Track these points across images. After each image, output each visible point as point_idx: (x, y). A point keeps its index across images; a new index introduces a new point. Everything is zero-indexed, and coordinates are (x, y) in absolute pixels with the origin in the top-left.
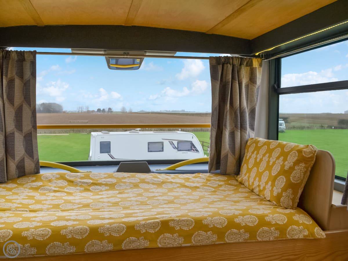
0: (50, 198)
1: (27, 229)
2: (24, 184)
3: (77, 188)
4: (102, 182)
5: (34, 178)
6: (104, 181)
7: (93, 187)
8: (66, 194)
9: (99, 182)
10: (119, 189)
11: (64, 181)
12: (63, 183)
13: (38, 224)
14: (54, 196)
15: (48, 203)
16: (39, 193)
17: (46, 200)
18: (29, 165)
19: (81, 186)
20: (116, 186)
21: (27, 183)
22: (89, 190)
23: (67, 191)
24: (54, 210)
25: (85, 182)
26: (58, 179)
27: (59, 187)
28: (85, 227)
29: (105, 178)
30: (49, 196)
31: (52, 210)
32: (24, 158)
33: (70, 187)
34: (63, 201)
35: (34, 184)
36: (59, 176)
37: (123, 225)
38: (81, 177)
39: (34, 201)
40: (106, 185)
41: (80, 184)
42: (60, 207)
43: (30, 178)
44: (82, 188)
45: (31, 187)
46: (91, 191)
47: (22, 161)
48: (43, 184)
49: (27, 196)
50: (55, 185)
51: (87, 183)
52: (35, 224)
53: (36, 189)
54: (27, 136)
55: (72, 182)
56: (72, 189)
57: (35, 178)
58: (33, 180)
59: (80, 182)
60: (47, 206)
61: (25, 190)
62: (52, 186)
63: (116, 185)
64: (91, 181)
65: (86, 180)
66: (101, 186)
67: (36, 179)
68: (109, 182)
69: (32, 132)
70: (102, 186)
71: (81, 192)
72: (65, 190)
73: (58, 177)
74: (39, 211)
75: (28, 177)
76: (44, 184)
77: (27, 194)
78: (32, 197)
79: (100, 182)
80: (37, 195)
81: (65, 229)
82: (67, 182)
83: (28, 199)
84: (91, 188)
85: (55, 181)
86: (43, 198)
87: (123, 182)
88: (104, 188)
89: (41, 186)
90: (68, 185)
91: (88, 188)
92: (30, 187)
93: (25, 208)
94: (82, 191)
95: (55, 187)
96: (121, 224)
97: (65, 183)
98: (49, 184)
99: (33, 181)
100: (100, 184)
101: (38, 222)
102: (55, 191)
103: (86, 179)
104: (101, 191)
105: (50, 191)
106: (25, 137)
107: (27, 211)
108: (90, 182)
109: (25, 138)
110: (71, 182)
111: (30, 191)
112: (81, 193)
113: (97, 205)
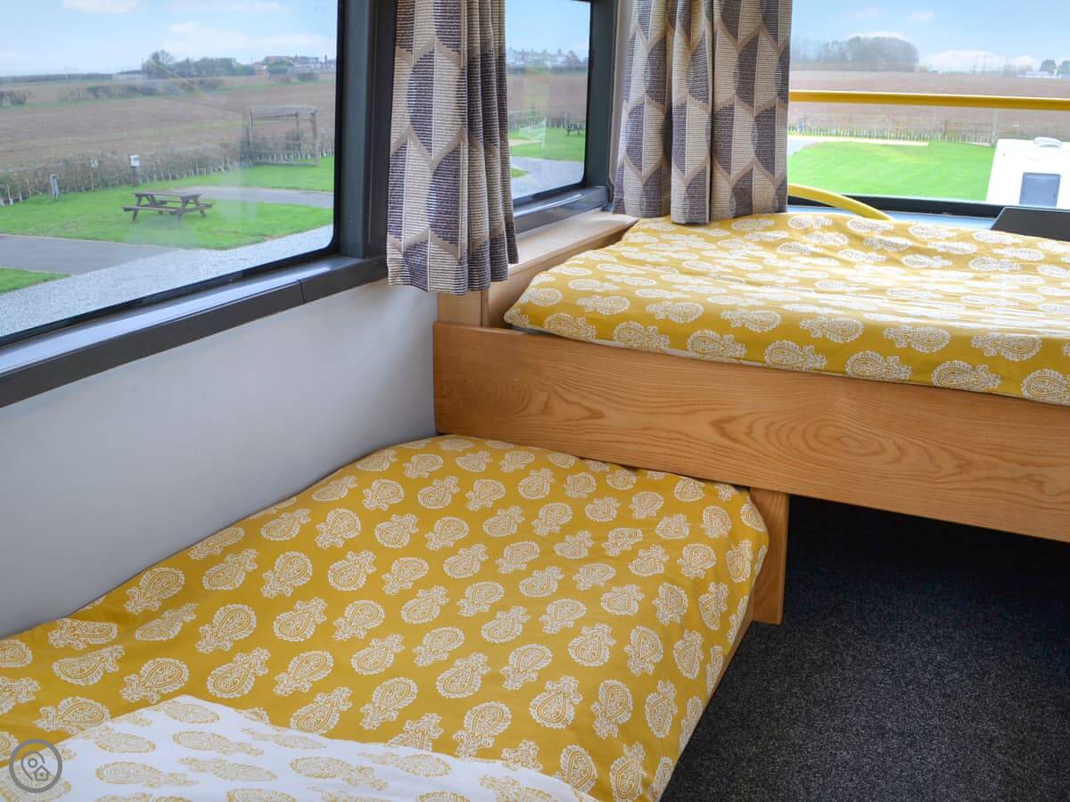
0: (798, 266)
1: (733, 308)
2: (744, 233)
3: (870, 254)
4: (936, 248)
5: (770, 222)
6: (945, 247)
7: (910, 257)
8: (838, 263)
9: (929, 246)
10: (977, 269)
11: (842, 235)
12: (838, 239)
13: (757, 303)
14: (810, 264)
15: (790, 273)
16: (776, 253)
17: (788, 268)
18: (762, 189)
19: (880, 251)
20: (973, 261)
21: (754, 230)
22: (897, 263)
23: (844, 257)
24: (800, 288)
25: (892, 244)
26: (825, 228)
27: (826, 248)
28: (855, 321)
29: (948, 239)
30: (798, 262)
31: (797, 288)
32: (752, 170)
33: (853, 250)
34: (827, 276)
35: (769, 234)
36: (831, 223)
37: (945, 332)
38: (886, 231)
39: (760, 267)
40: (945, 256)
41: (879, 247)
42: (816, 284)
43: (760, 220)
44: (880, 256)
45: (761, 240)
46: (903, 265)
47: (747, 176)
48: (790, 235)
49: (748, 255)
50: (817, 242)
51: (897, 246)
52: (751, 302)
53: (772, 245)
54: (763, 117)
55: (860, 239)
56: (856, 255)
57: (773, 222)
58: (768, 225)
59: (880, 241)
60: (786, 279)
61: (747, 245)
62: (810, 243)
63: (973, 258)
64: (910, 243)
65: (897, 238)
66: (931, 257)
67: (775, 225)
68: (957, 249)
69: (775, 107)
70: (936, 258)
71: (877, 264)
72: (839, 255)
73: (827, 224)
74: (767, 285)
75: (757, 218)
76: (791, 237)
77: (750, 252)
78: (760, 260)
79: (933, 247)
80: (770, 257)
81: (811, 318)
82: (848, 237)
83: (748, 261)
84: (903, 259)
85: (821, 233)
86: (782, 263)
87: (996, 255)
88: (937, 262)
89: (785, 240)
90: (850, 245)
91: (897, 257)
92: (758, 240)
93: (738, 275)
94: (882, 262)
95: (816, 246)
96: (941, 330)
97: (842, 240)
98: (804, 237)
99: (767, 229)
100: (930, 253)
101: (758, 300)
102: (814, 255)
103: (897, 235)
104: (929, 268)
105: (802, 252)
106: (758, 119)
107: (741, 282)
108: (906, 245)
109: (758, 121)
110: (857, 240)
111: (757, 248)
112: (877, 266)
113: (905, 293)
